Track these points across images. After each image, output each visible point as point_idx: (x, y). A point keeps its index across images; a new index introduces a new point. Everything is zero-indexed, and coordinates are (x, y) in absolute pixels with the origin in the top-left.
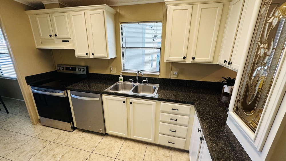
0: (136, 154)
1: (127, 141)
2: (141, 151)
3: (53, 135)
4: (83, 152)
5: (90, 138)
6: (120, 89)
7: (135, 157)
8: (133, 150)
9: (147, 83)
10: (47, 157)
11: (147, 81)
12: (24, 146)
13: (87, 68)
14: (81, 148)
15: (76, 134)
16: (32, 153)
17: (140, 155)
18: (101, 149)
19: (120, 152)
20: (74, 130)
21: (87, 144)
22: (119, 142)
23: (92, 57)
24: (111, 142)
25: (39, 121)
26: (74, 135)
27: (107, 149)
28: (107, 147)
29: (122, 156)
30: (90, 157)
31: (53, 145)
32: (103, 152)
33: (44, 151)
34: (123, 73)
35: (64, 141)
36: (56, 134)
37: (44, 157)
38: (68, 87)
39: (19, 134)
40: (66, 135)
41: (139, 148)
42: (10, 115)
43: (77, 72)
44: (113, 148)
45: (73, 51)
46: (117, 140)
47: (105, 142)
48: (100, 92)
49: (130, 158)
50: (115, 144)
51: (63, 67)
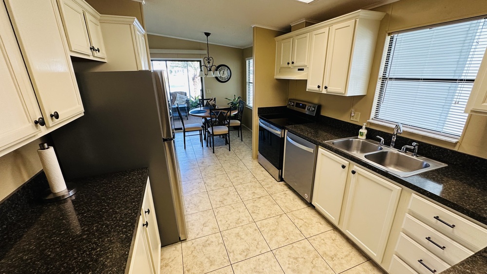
0: (338, 256)
1: (336, 232)
2: (349, 258)
3: (262, 175)
4: (277, 206)
5: (292, 198)
6: (354, 150)
7: (335, 258)
8: (337, 247)
9: (413, 152)
10: (249, 191)
11: (414, 149)
12: (240, 173)
13: (319, 107)
14: (278, 202)
15: (281, 186)
16: (241, 181)
17: (343, 261)
18: (297, 217)
19: (317, 236)
20: (281, 181)
21: (285, 203)
22: (324, 226)
23: (324, 91)
24: (312, 218)
25: (257, 157)
26: (279, 186)
27: (303, 222)
28: (305, 220)
29: (317, 242)
30: (281, 215)
31: (258, 185)
32: (296, 221)
33: (249, 184)
34: (371, 124)
35: (267, 186)
36: (265, 176)
37: (247, 189)
38: (287, 127)
39: (241, 162)
40: (272, 182)
41: (349, 255)
42: (243, 143)
43: (306, 111)
44: (310, 226)
45: (305, 82)
46: (323, 222)
47: (306, 214)
48: (316, 142)
49: (325, 253)
50: (316, 224)
51: (293, 103)
